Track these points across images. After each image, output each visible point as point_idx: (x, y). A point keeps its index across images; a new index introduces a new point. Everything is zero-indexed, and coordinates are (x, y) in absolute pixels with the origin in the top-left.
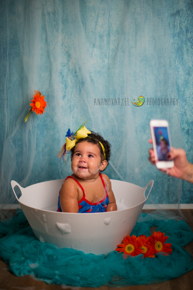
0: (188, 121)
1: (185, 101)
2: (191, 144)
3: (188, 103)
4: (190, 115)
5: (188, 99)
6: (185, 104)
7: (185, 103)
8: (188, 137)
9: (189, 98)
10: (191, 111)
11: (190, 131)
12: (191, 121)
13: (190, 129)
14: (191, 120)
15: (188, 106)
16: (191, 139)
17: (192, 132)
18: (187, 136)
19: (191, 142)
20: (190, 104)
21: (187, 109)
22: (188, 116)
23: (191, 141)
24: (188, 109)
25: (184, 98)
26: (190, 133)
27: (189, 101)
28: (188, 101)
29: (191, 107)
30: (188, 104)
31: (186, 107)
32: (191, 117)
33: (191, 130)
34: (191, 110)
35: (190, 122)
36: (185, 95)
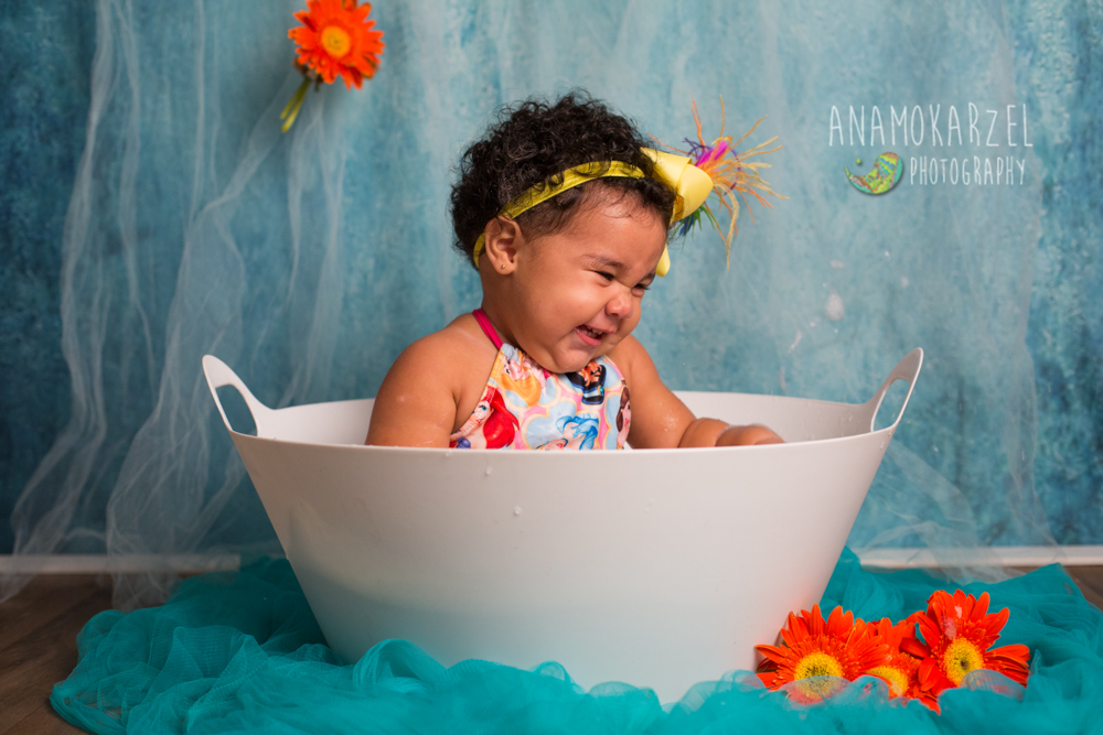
0: (1044, 140)
1: (1028, 45)
2: (1064, 251)
3: (1043, 55)
4: (1053, 113)
5: (1044, 37)
6: (1032, 62)
7: (1030, 55)
8: (1049, 215)
9: (1047, 32)
10: (1058, 92)
11: (1057, 189)
12: (1058, 140)
13: (1056, 180)
14: (1061, 136)
15: (1043, 70)
16: (1063, 228)
17: (1065, 192)
18: (1043, 212)
19: (1063, 241)
20: (1056, 61)
21: (1039, 86)
22: (1047, 118)
23: (1060, 234)
24: (1044, 87)
25: (1025, 34)
26: (1056, 196)
27: (1047, 45)
28: (1043, 49)
29: (1058, 73)
30: (1044, 60)
31: (1036, 76)
32: (1060, 124)
33: (1062, 182)
34: (1057, 87)
35: (1056, 147)
36: (1030, 21)
